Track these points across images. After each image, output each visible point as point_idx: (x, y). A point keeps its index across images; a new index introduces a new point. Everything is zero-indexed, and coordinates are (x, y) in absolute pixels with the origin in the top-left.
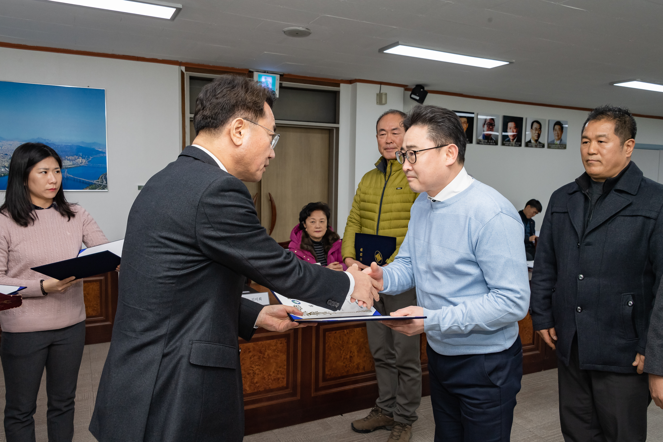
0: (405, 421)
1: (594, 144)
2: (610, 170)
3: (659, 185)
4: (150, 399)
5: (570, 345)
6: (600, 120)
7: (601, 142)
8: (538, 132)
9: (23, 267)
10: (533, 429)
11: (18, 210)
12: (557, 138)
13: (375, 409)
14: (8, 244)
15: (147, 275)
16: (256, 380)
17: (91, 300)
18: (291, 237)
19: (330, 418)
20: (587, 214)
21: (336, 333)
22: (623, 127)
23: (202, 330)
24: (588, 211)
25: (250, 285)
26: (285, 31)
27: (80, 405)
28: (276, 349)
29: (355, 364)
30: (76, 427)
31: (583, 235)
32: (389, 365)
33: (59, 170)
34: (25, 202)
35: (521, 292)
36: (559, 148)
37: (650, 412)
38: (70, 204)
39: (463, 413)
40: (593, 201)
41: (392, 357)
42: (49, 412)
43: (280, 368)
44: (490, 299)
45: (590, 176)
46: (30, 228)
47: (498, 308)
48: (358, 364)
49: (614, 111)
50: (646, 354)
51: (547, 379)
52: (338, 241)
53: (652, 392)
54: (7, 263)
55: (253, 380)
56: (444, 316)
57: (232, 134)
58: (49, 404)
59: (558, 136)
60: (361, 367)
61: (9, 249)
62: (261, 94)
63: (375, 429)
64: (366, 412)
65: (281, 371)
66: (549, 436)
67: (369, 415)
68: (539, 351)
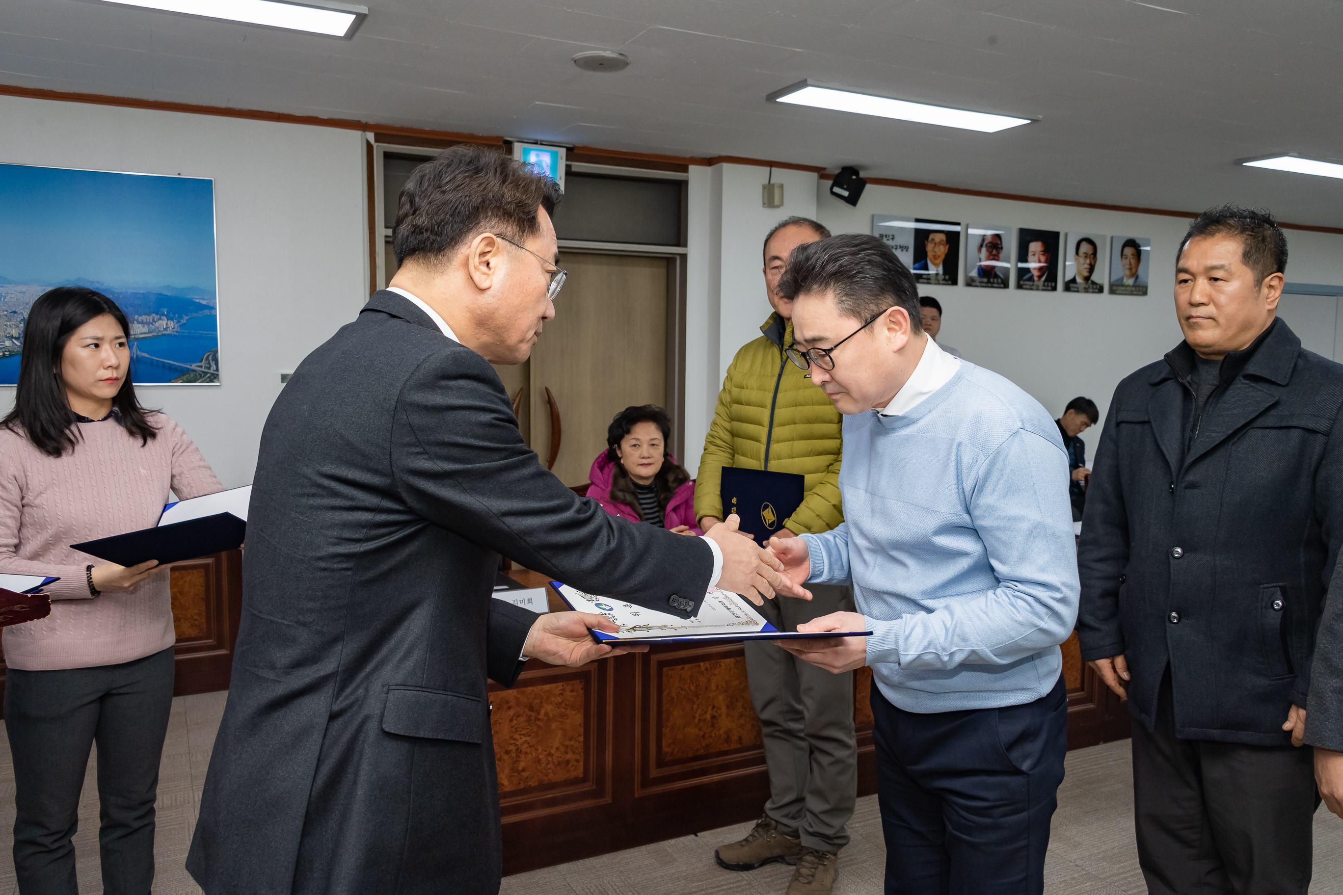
0: (824, 847)
1: (1202, 284)
2: (1235, 336)
3: (1335, 365)
4: (305, 803)
5: (1157, 690)
6: (1212, 234)
7: (1216, 279)
8: (1090, 261)
9: (51, 539)
10: (1082, 860)
11: (42, 423)
12: (1128, 272)
13: (762, 821)
14: (22, 492)
15: (296, 553)
16: (522, 765)
17: (187, 604)
18: (592, 476)
19: (672, 842)
20: (1189, 426)
21: (683, 669)
22: (1259, 249)
23: (409, 664)
24: (1191, 419)
25: (508, 573)
26: (576, 58)
27: (168, 816)
28: (562, 702)
29: (721, 732)
30: (159, 861)
31: (1181, 467)
32: (790, 733)
33: (123, 340)
34: (55, 407)
35: (1063, 589)
36: (1132, 294)
37: (1319, 825)
38: (146, 411)
39: (950, 827)
40: (1200, 399)
41: (797, 717)
42: (103, 831)
43: (570, 740)
44: (1000, 600)
45: (1193, 348)
46: (66, 459)
47: (1018, 619)
48: (728, 733)
49: (1241, 217)
50: (1309, 708)
51: (1110, 760)
52: (687, 484)
53: (1321, 784)
54: (19, 530)
55: (515, 765)
56: (907, 633)
57: (473, 266)
58: (104, 815)
59: (1131, 269)
60: (734, 738)
61: (24, 501)
62: (534, 187)
63: (764, 862)
64: (744, 828)
65: (572, 746)
66: (1114, 875)
67: (751, 835)
68: (1094, 704)
